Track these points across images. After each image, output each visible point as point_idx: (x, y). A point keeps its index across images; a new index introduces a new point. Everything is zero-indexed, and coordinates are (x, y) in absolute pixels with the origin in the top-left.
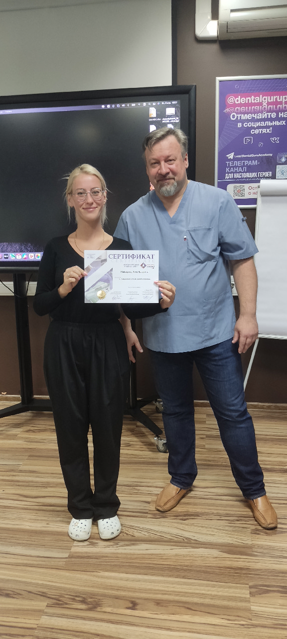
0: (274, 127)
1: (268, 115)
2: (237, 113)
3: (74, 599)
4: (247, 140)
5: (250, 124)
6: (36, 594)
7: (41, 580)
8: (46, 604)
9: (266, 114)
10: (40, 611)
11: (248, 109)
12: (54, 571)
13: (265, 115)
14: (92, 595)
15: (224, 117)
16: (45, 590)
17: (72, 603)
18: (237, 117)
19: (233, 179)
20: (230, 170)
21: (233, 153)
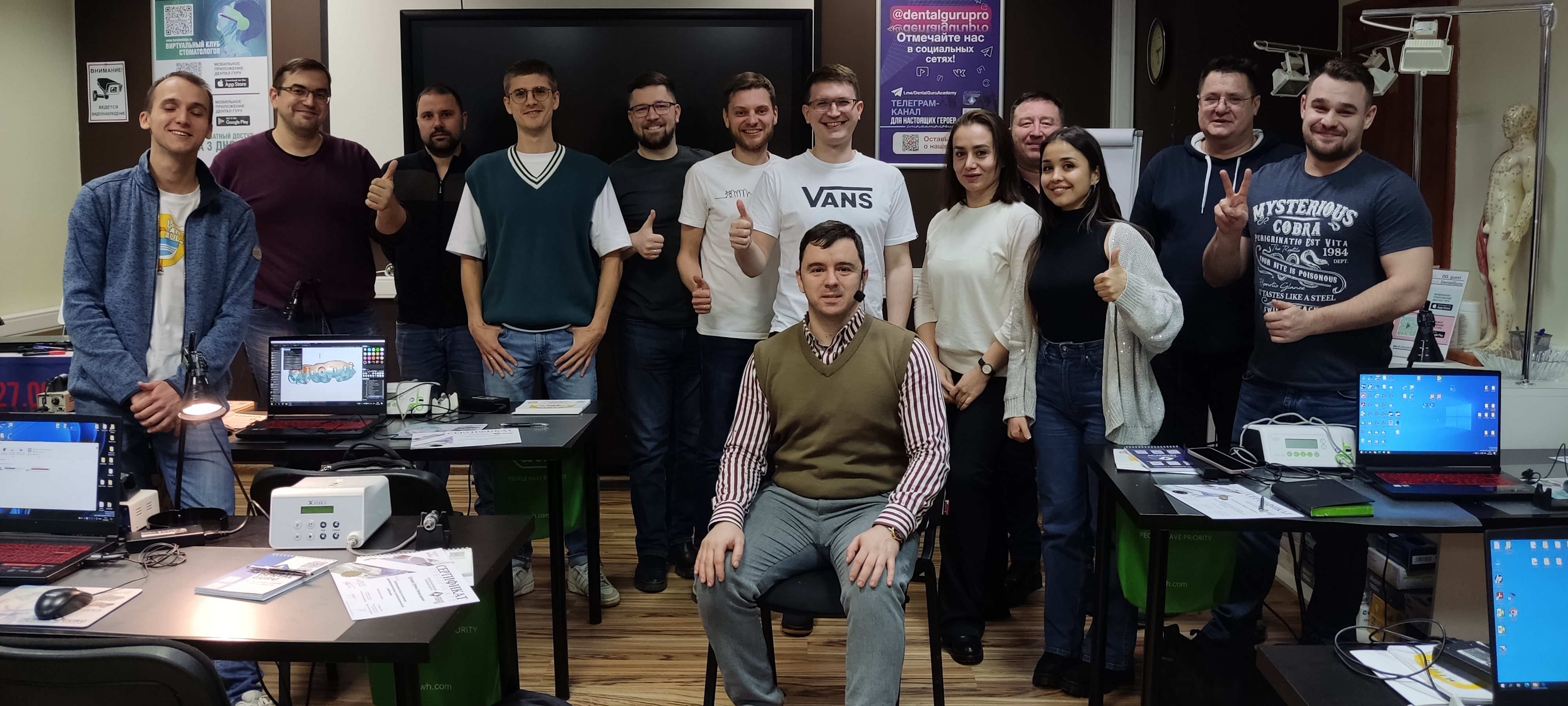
0: (958, 54)
1: (949, 38)
2: (906, 33)
4: (921, 71)
5: (924, 50)
9: (946, 36)
11: (922, 29)
13: (944, 38)
15: (889, 38)
18: (907, 38)
19: (902, 124)
20: (897, 112)
21: (902, 89)
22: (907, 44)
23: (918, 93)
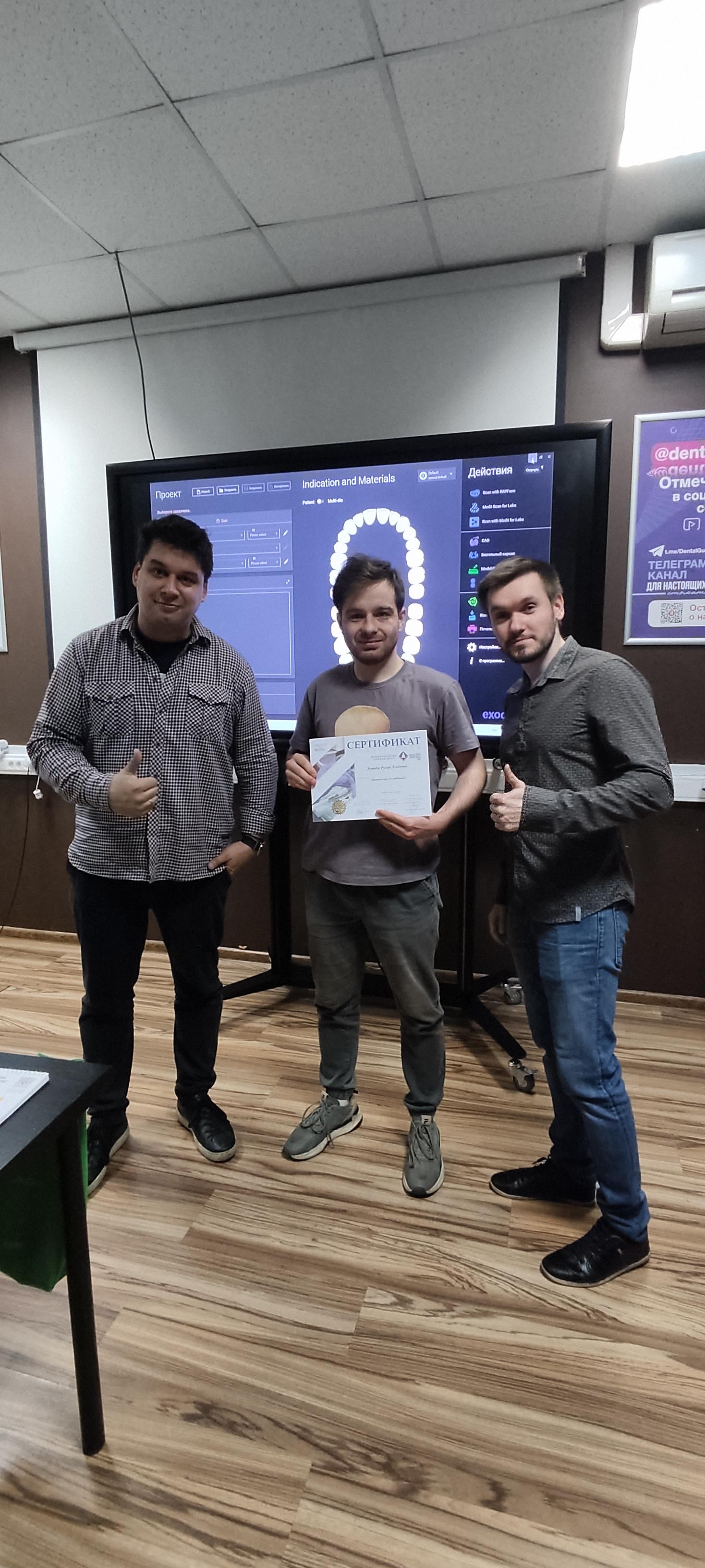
2: (672, 477)
3: (367, 1457)
4: (688, 525)
5: (695, 496)
6: (289, 1430)
7: (300, 1392)
8: (308, 1464)
10: (298, 1484)
11: (693, 470)
12: (325, 1369)
14: (408, 1450)
15: (648, 485)
16: (308, 1422)
17: (363, 1468)
18: (673, 483)
19: (662, 591)
20: (655, 577)
21: (663, 547)
22: (672, 491)
23: (685, 552)
